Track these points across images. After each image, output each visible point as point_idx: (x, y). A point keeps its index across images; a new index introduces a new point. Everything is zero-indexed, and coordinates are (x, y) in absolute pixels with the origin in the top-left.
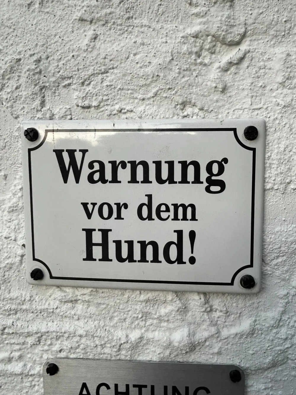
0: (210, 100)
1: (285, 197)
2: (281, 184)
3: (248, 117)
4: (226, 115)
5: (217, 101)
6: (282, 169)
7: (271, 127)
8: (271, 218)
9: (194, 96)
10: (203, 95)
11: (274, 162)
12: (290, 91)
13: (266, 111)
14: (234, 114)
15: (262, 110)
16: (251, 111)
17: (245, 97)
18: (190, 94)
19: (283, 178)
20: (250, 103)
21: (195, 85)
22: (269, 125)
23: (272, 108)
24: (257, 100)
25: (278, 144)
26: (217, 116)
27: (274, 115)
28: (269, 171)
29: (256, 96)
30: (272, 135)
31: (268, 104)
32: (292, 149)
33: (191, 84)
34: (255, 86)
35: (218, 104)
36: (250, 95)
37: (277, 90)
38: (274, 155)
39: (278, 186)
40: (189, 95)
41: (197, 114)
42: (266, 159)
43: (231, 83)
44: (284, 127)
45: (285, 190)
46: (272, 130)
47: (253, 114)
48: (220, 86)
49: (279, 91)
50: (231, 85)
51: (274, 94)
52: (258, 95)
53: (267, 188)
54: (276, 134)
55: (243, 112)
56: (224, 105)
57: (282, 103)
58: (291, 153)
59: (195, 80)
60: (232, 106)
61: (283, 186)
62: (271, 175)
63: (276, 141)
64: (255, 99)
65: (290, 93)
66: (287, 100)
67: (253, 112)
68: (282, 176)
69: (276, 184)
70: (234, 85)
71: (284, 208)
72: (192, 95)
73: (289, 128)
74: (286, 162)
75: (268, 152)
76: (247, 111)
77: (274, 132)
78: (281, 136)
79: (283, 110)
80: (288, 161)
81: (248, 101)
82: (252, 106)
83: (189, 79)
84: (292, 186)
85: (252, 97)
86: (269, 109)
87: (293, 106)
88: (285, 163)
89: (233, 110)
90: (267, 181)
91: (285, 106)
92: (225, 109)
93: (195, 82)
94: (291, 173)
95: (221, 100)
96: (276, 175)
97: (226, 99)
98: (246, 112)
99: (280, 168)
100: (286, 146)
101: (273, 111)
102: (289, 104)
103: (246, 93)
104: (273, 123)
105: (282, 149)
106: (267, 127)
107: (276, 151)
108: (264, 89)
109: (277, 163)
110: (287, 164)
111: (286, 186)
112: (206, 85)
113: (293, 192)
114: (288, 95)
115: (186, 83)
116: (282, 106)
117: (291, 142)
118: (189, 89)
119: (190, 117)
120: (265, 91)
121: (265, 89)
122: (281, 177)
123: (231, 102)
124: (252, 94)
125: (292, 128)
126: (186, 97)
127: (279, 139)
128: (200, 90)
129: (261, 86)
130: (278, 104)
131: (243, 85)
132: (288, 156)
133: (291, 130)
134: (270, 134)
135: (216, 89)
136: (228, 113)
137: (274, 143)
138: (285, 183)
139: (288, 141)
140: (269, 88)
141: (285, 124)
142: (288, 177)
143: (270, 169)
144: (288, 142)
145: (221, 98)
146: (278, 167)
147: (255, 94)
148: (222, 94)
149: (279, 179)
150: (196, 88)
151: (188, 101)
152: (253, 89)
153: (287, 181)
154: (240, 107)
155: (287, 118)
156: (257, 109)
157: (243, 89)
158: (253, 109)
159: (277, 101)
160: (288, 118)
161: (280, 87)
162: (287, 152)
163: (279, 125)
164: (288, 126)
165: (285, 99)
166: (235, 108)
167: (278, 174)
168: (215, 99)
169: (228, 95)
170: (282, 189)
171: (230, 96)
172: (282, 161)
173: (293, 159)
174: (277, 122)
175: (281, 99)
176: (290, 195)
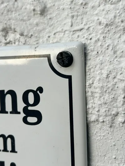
0: (29, 24)
1: (113, 131)
2: (106, 116)
3: (68, 40)
4: (47, 40)
5: (37, 25)
6: (106, 98)
7: (92, 50)
8: (100, 154)
9: (13, 21)
10: (22, 20)
11: (97, 90)
12: (113, 6)
13: (88, 32)
14: (54, 38)
15: (84, 31)
16: (72, 33)
17: (66, 18)
18: (10, 19)
19: (107, 109)
20: (70, 24)
21: (14, 10)
22: (90, 48)
23: (93, 29)
24: (78, 21)
25: (101, 69)
26: (38, 40)
27: (96, 35)
28: (92, 101)
29: (77, 16)
30: (94, 60)
31: (90, 24)
32: (117, 75)
33: (9, 10)
34: (75, 4)
35: (38, 28)
36: (70, 15)
37: (99, 6)
38: (96, 83)
39: (104, 118)
40: (8, 21)
41: (18, 40)
42: (87, 87)
43: (51, 4)
44: (108, 49)
45: (112, 123)
46: (93, 54)
47: (73, 36)
48: (38, 9)
49: (102, 7)
50: (51, 6)
51: (96, 12)
52: (79, 14)
53: (91, 120)
54: (98, 58)
55: (64, 35)
56: (44, 29)
57: (104, 21)
58: (116, 80)
59: (14, 4)
60: (53, 29)
61: (109, 118)
62: (94, 106)
63: (98, 66)
64: (76, 19)
65: (112, 9)
66: (108, 18)
67: (74, 34)
68: (106, 106)
69: (101, 116)
70: (54, 5)
71: (114, 144)
72: (11, 20)
73: (113, 51)
74: (110, 90)
75: (90, 80)
76: (68, 33)
77: (97, 56)
78: (104, 60)
79: (106, 29)
80: (112, 90)
81: (69, 22)
82: (73, 27)
83: (8, 5)
84: (120, 119)
85: (73, 17)
86: (91, 29)
87: (116, 24)
88: (109, 92)
89: (54, 33)
90: (90, 112)
91: (107, 25)
92: (45, 33)
93: (14, 7)
94: (118, 104)
95: (42, 23)
96: (100, 106)
97: (46, 22)
98: (67, 35)
99: (103, 97)
100: (108, 72)
101: (95, 32)
102: (112, 23)
103: (66, 13)
104: (95, 46)
105: (105, 76)
106: (89, 50)
107: (98, 78)
108: (85, 7)
109: (100, 92)
110: (111, 94)
111: (112, 118)
112: (26, 9)
113: (123, 126)
114: (111, 11)
115: (5, 9)
116: (104, 25)
117: (115, 67)
118: (8, 15)
119: (13, 44)
120: (87, 9)
121: (87, 7)
122: (105, 108)
123: (52, 25)
124: (73, 14)
125: (116, 50)
126: (6, 24)
127: (101, 64)
128: (19, 15)
129: (82, 4)
130: (100, 23)
131: (64, 5)
132: (112, 83)
133: (115, 52)
134: (92, 58)
135: (35, 12)
136: (49, 37)
137: (96, 68)
138: (110, 115)
139: (112, 65)
140: (91, 5)
141: (108, 46)
142: (114, 109)
143: (93, 99)
144: (111, 67)
145: (41, 21)
146: (100, 97)
147: (75, 14)
148: (41, 17)
149: (103, 110)
150: (15, 13)
151: (8, 27)
152: (74, 8)
153: (113, 113)
154: (61, 30)
155: (110, 38)
156: (78, 30)
157: (63, 9)
158: (74, 31)
159: (98, 19)
160: (112, 39)
161: (102, 3)
162: (110, 79)
163: (101, 48)
164: (111, 48)
165: (107, 16)
166: (56, 31)
167: (101, 104)
168: (35, 22)
169: (49, 17)
170: (108, 122)
171: (50, 19)
172: (105, 90)
173: (117, 87)
174: (99, 44)
175: (103, 16)
176: (119, 129)
